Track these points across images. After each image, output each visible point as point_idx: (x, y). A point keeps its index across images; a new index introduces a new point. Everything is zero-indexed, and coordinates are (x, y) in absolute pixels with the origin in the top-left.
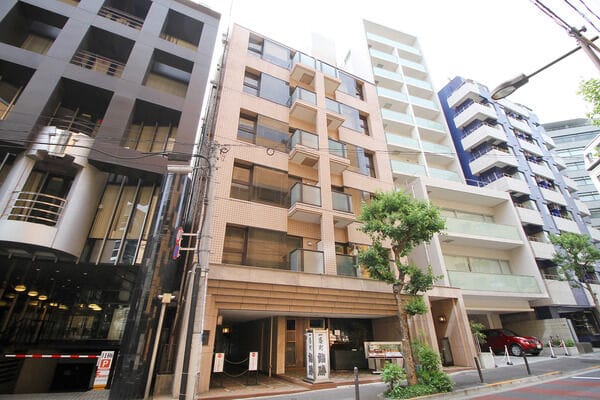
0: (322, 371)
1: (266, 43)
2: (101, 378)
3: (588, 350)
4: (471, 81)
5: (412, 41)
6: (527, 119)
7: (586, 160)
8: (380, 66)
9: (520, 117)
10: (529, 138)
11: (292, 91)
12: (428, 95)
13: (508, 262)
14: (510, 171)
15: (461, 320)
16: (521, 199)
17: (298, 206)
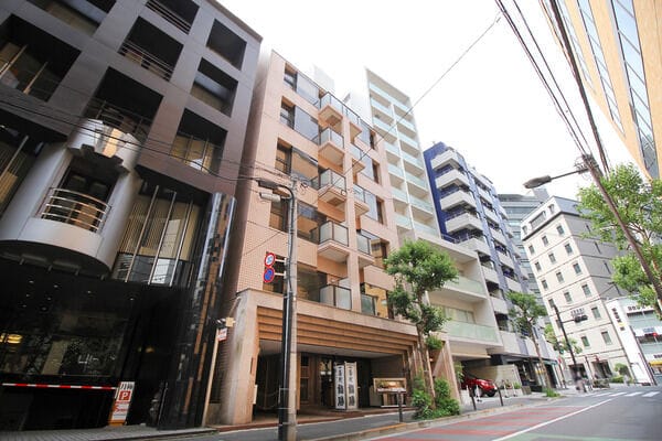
0: (352, 402)
1: (299, 77)
2: (120, 412)
3: (528, 393)
4: (452, 149)
5: (405, 99)
6: (489, 190)
7: (522, 231)
8: (377, 116)
9: (485, 188)
10: (490, 208)
11: (321, 131)
12: (415, 153)
13: (472, 313)
14: (477, 233)
15: (448, 360)
16: (485, 259)
17: (331, 243)
